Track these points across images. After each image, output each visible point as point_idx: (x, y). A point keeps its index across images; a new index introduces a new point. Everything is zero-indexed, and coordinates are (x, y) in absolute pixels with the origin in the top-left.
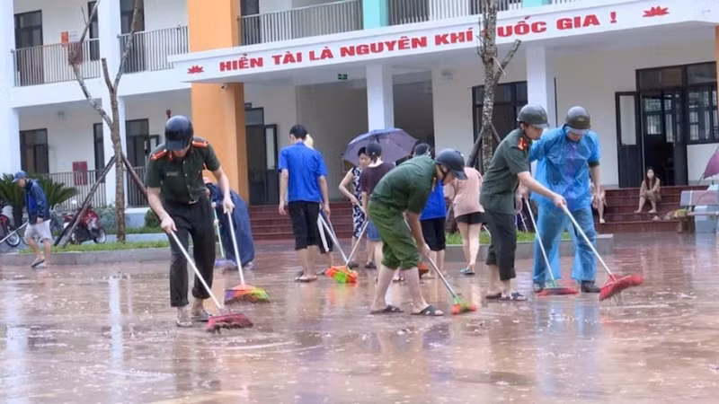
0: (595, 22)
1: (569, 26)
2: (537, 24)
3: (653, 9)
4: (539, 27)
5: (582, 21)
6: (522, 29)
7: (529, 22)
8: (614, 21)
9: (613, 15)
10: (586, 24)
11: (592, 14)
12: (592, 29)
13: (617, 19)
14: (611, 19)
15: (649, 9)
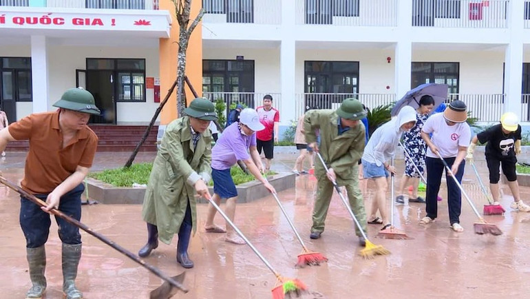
0: (101, 23)
1: (81, 23)
2: (57, 19)
3: (140, 21)
4: (59, 21)
5: (91, 22)
6: (45, 21)
7: (51, 17)
8: (113, 25)
9: (113, 21)
10: (94, 23)
11: (98, 18)
12: (97, 27)
13: (115, 23)
14: (111, 23)
15: (138, 21)
